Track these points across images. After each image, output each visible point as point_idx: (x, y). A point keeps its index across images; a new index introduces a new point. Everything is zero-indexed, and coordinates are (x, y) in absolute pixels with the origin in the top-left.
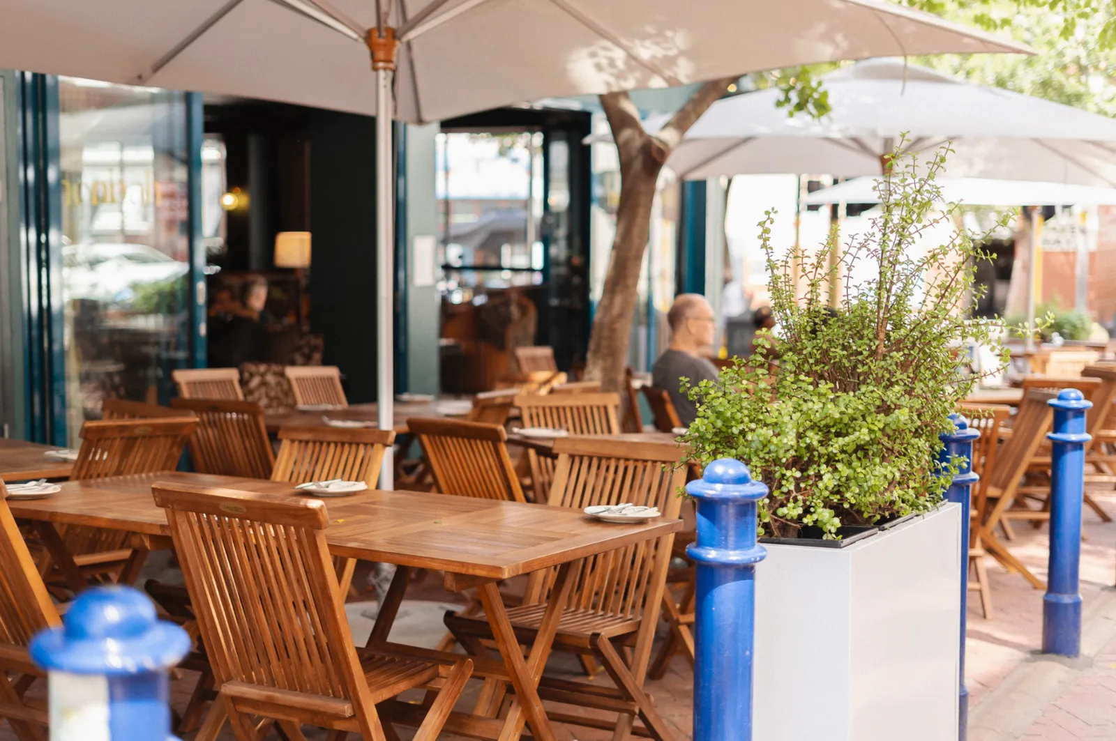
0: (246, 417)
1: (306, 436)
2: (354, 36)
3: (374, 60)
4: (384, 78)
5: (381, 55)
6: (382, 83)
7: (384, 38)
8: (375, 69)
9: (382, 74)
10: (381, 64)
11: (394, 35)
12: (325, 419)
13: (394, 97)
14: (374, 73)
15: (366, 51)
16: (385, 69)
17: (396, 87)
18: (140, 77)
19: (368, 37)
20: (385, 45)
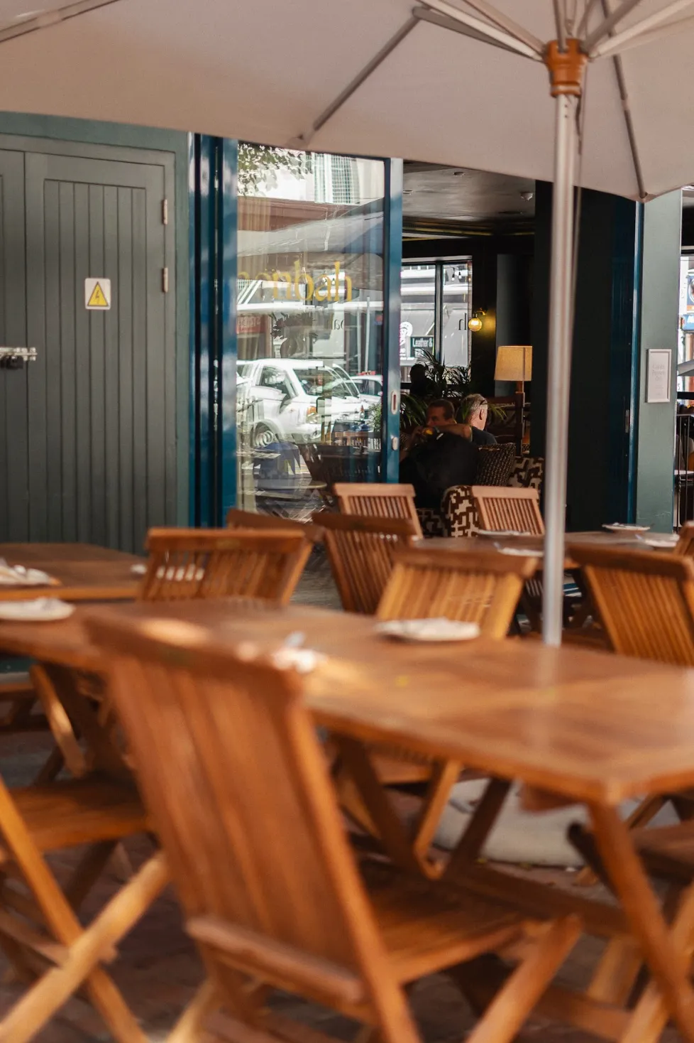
0: (395, 537)
1: (424, 560)
2: (530, 52)
3: (554, 82)
4: (566, 105)
5: (562, 75)
6: (563, 111)
7: (566, 52)
8: (555, 95)
9: (563, 99)
10: (562, 88)
11: (581, 50)
12: (496, 544)
13: (579, 131)
14: (553, 100)
15: (543, 70)
16: (567, 93)
17: (581, 116)
18: (301, 137)
19: (546, 54)
20: (566, 62)
